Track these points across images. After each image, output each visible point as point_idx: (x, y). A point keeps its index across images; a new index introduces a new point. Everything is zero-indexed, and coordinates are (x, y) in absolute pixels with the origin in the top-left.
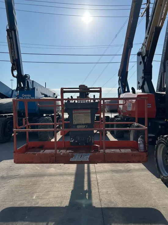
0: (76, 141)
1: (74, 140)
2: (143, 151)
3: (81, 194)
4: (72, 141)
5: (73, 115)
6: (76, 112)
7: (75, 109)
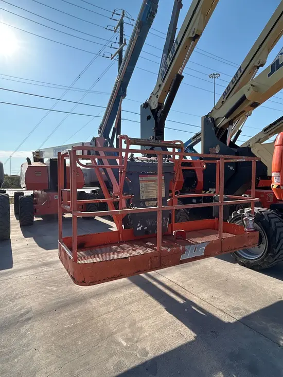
0: (146, 228)
1: (142, 226)
2: (253, 230)
3: (186, 310)
4: (140, 228)
5: (140, 183)
6: (144, 178)
7: (144, 174)
